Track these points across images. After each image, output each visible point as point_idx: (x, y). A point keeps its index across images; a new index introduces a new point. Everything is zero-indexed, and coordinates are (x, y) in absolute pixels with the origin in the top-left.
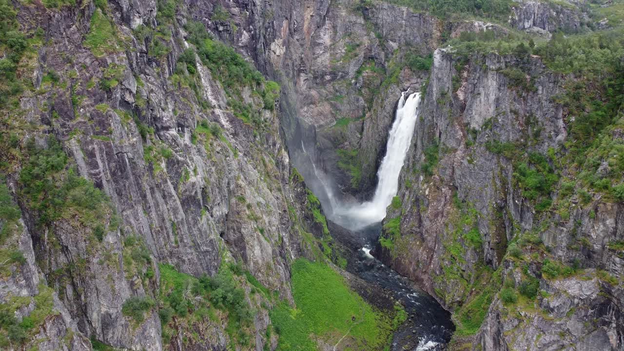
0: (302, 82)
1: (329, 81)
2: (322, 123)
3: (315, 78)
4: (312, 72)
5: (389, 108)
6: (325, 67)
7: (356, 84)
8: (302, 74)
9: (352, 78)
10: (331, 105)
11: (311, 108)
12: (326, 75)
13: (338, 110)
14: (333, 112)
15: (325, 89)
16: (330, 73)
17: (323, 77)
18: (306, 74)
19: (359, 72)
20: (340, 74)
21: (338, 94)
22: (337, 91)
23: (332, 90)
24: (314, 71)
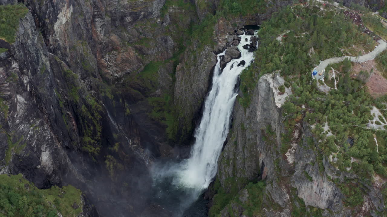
0: (99, 29)
1: (131, 23)
2: (128, 70)
3: (113, 20)
4: (109, 14)
5: (203, 76)
6: (124, 7)
7: (162, 23)
8: (97, 20)
9: (157, 17)
10: (136, 48)
11: (114, 54)
12: (125, 16)
13: (144, 54)
14: (140, 57)
15: (127, 32)
16: (131, 14)
17: (122, 18)
18: (102, 19)
19: (164, 9)
20: (142, 13)
21: (142, 36)
22: (141, 33)
23: (135, 33)
24: (111, 12)
